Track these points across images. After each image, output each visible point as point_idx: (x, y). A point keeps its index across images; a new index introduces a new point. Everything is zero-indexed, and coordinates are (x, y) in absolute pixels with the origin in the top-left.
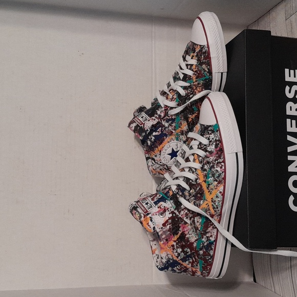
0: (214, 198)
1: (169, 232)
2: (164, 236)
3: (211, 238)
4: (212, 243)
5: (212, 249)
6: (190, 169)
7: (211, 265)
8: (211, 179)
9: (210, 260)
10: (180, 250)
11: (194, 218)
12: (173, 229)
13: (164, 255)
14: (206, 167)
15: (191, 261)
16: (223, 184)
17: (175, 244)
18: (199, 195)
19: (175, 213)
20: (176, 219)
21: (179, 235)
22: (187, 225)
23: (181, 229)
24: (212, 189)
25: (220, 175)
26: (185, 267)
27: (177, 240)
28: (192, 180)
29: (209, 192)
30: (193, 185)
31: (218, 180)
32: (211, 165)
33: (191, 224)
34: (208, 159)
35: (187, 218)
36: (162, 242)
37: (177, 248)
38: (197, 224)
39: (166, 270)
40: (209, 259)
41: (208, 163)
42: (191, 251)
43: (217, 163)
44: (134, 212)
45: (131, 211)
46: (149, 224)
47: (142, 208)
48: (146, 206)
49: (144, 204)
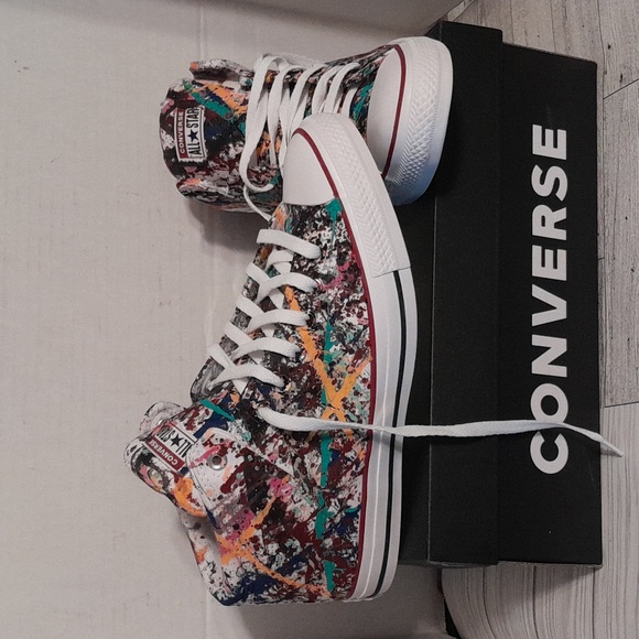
0: (349, 399)
1: (240, 506)
2: (227, 519)
3: (349, 502)
4: (354, 514)
5: (354, 530)
6: (279, 328)
7: (356, 570)
8: (335, 349)
9: (352, 559)
10: (273, 548)
11: (303, 458)
12: (251, 495)
13: (232, 566)
14: (319, 318)
15: (305, 568)
16: (370, 357)
17: (259, 533)
18: (309, 395)
19: (252, 453)
20: (257, 468)
21: (268, 507)
22: (286, 478)
23: (271, 492)
24: (342, 375)
25: (358, 335)
26: (291, 587)
27: (264, 523)
28: (287, 358)
29: (334, 383)
30: (292, 369)
31: (355, 349)
32: (333, 310)
33: (296, 475)
34: (322, 297)
35: (284, 460)
36: (224, 535)
37: (267, 542)
38: (312, 472)
39: (240, 602)
40: (350, 556)
41: (324, 306)
42: (302, 545)
43: (349, 304)
44: (145, 469)
45: (136, 469)
46: (194, 497)
47: (166, 455)
48: (174, 449)
49: (168, 444)
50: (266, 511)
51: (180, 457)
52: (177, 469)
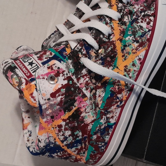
0: (129, 67)
1: (58, 107)
2: (48, 112)
3: (111, 120)
4: (110, 127)
5: (108, 134)
7: (102, 153)
8: (129, 39)
9: (103, 148)
10: (68, 133)
11: (96, 91)
12: (66, 103)
13: (43, 137)
14: (126, 19)
15: (79, 147)
16: (146, 48)
17: (63, 123)
18: (109, 59)
19: (73, 80)
20: (72, 89)
21: (72, 111)
22: (86, 99)
23: (76, 104)
24: (128, 53)
25: (144, 34)
26: (69, 154)
27: (68, 119)
28: (103, 35)
29: (123, 56)
30: (105, 42)
31: (140, 41)
32: (134, 17)
33: (91, 99)
34: (131, 8)
35: (87, 89)
36: (45, 120)
37: (66, 129)
38: (98, 99)
39: (41, 155)
40: (102, 146)
41: (130, 13)
42: (82, 136)
43: (144, 16)
44: (10, 74)
45: (5, 73)
46: (34, 95)
47: (24, 69)
48: (29, 67)
49: (26, 64)
50: (71, 113)
51: (31, 72)
52: (28, 78)
